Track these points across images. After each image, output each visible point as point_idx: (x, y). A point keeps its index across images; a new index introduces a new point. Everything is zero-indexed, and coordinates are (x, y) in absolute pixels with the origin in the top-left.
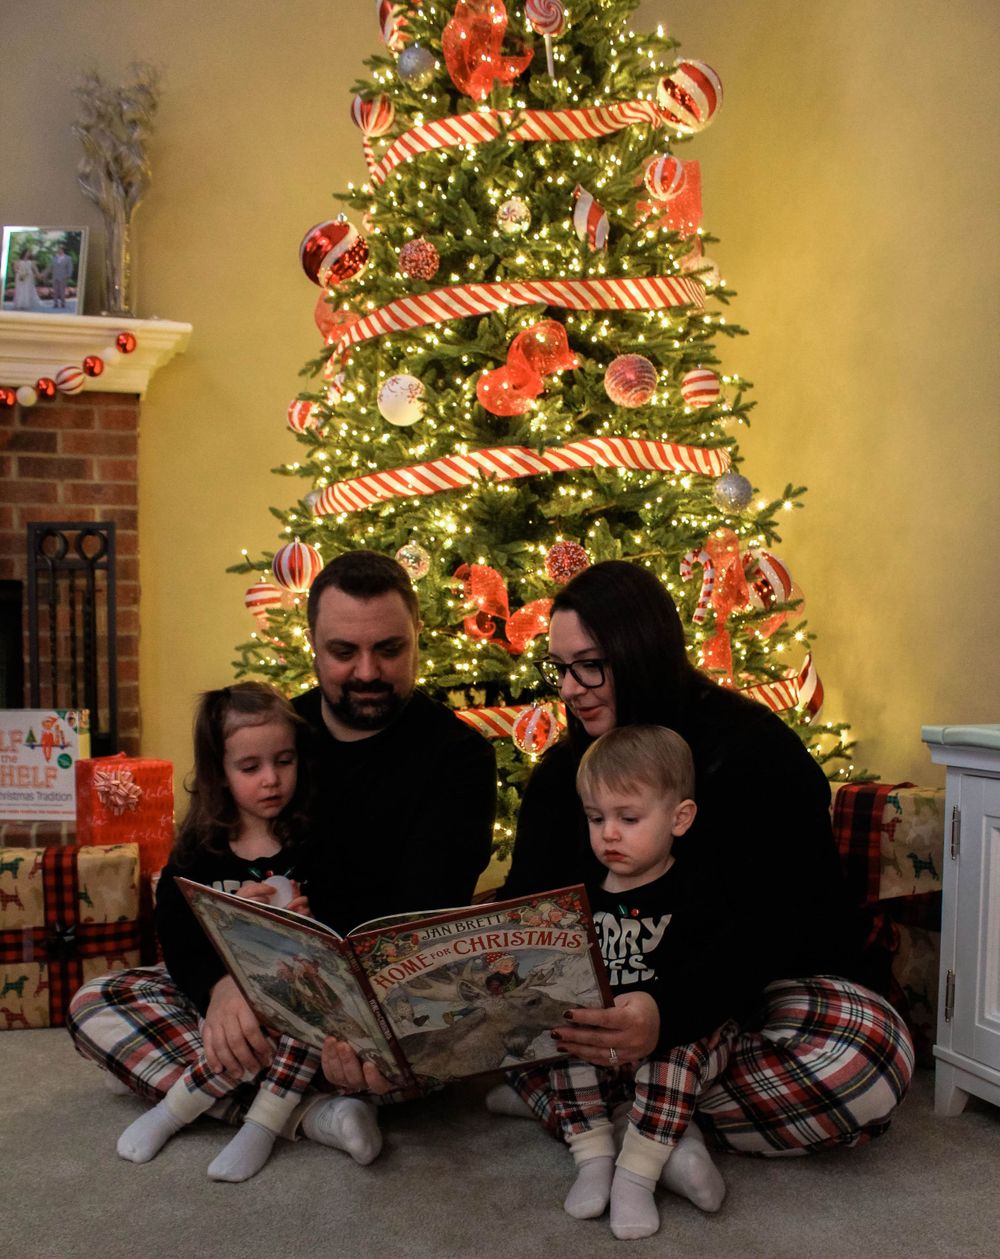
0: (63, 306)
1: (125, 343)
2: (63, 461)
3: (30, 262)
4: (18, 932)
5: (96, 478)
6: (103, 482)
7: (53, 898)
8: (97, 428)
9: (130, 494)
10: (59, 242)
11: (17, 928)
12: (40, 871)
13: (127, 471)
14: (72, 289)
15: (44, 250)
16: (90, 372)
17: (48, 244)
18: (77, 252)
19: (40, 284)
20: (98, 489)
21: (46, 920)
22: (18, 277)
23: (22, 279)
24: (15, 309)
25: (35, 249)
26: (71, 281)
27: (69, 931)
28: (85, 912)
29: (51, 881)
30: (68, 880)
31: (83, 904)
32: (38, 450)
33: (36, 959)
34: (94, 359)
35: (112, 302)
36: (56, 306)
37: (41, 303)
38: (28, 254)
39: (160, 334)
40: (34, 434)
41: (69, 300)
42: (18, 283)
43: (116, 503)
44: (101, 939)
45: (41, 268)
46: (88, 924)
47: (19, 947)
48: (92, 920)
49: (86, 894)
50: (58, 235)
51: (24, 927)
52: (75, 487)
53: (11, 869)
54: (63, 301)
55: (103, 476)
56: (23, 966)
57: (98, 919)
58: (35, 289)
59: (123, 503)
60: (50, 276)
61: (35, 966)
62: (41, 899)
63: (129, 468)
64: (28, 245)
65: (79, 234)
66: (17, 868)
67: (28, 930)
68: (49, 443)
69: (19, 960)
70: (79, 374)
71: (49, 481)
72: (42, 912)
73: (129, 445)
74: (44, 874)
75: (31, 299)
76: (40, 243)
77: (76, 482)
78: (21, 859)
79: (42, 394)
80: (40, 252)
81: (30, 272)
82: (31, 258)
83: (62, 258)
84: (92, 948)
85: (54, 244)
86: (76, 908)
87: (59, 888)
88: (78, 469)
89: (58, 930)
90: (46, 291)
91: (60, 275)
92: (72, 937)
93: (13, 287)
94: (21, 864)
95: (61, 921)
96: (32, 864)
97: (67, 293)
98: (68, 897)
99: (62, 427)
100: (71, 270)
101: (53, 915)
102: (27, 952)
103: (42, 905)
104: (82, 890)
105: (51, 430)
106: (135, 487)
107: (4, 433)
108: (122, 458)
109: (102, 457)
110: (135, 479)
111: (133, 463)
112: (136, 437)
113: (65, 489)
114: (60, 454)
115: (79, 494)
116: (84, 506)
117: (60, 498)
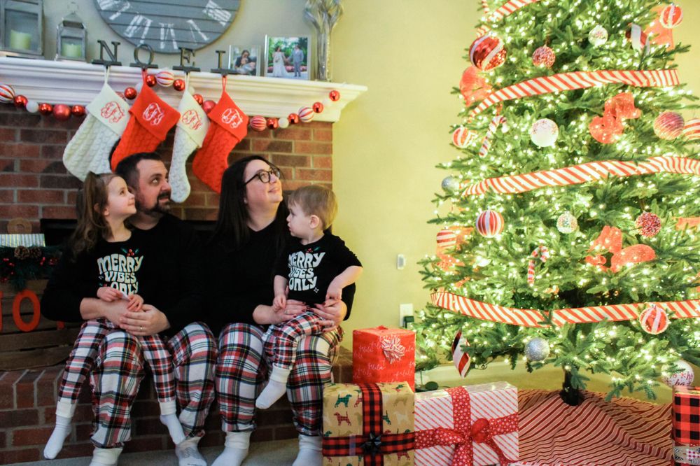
0: (300, 76)
1: (334, 96)
2: (296, 157)
3: (280, 53)
4: (347, 438)
5: (312, 166)
6: (315, 169)
7: (368, 419)
8: (313, 140)
9: (329, 175)
10: (295, 43)
11: (346, 436)
12: (361, 403)
13: (327, 163)
14: (304, 67)
15: (288, 47)
16: (317, 110)
17: (289, 44)
18: (306, 48)
19: (286, 64)
20: (313, 172)
21: (364, 432)
22: (274, 61)
23: (277, 62)
24: (274, 76)
25: (283, 47)
26: (303, 63)
27: (377, 439)
28: (386, 427)
29: (368, 408)
30: (377, 408)
31: (385, 422)
32: (282, 151)
33: (357, 454)
34: (319, 104)
35: (321, 74)
36: (296, 76)
37: (288, 74)
38: (279, 49)
39: (349, 91)
40: (281, 142)
41: (302, 73)
42: (275, 64)
43: (322, 180)
44: (395, 443)
45: (287, 56)
46: (387, 435)
47: (347, 447)
48: (389, 431)
49: (387, 416)
50: (296, 39)
51: (350, 435)
52: (301, 170)
53: (344, 401)
54: (299, 74)
55: (315, 165)
56: (349, 458)
57: (394, 431)
58: (284, 67)
59: (326, 180)
60: (292, 60)
61: (356, 458)
62: (362, 419)
63: (329, 161)
64: (279, 44)
65: (306, 39)
66: (347, 401)
67: (353, 437)
68: (287, 147)
69: (347, 455)
70: (311, 112)
71: (287, 167)
72: (361, 427)
73: (328, 149)
74: (363, 405)
75: (282, 72)
76: (286, 43)
77: (302, 168)
78: (350, 396)
79: (292, 122)
80: (285, 48)
81: (281, 58)
82: (281, 51)
83: (298, 51)
84: (390, 448)
85: (292, 44)
86: (381, 424)
87: (372, 413)
88: (302, 161)
89: (372, 438)
90: (290, 68)
91: (296, 60)
92: (379, 443)
93: (272, 66)
94: (350, 398)
95: (373, 432)
96: (357, 399)
97: (301, 69)
98: (377, 418)
99: (294, 139)
100: (303, 57)
101: (368, 428)
102: (352, 450)
103: (362, 422)
104: (384, 414)
105: (288, 141)
106: (331, 172)
107: (265, 142)
108: (325, 156)
109: (315, 155)
110: (331, 167)
111: (330, 159)
112: (332, 145)
113: (296, 172)
114: (294, 153)
115: (303, 175)
116: (306, 182)
117: (293, 177)
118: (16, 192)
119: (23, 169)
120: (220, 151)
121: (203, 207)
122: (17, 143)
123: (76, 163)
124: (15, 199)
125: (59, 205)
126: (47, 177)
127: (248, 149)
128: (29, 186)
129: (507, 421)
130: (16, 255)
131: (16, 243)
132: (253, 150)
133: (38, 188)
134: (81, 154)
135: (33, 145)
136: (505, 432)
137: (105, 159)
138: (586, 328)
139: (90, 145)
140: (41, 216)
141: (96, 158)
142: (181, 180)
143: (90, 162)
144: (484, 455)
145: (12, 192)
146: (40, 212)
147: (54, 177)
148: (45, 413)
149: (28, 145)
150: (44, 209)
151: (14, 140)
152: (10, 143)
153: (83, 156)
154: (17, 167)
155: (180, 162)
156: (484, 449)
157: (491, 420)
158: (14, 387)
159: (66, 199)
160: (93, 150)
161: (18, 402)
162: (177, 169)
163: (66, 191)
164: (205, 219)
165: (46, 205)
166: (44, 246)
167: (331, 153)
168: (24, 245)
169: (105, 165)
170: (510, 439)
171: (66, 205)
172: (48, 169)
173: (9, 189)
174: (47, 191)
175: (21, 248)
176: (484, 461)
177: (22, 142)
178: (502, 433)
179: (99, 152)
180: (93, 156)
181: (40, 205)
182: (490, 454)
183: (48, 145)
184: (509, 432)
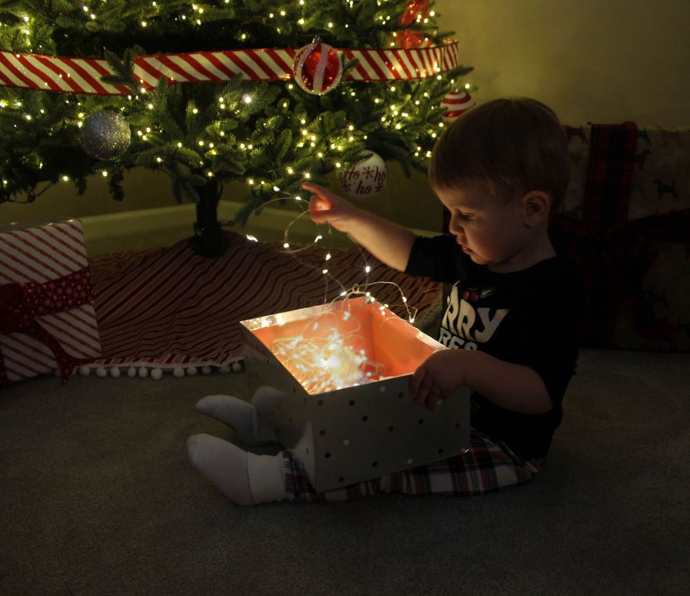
129: (69, 285)
136: (66, 307)
138: (204, 92)
144: (29, 357)
156: (25, 344)
157: (28, 285)
170: (79, 319)
176: (30, 369)
178: (61, 310)
182: (42, 353)
184: (76, 305)
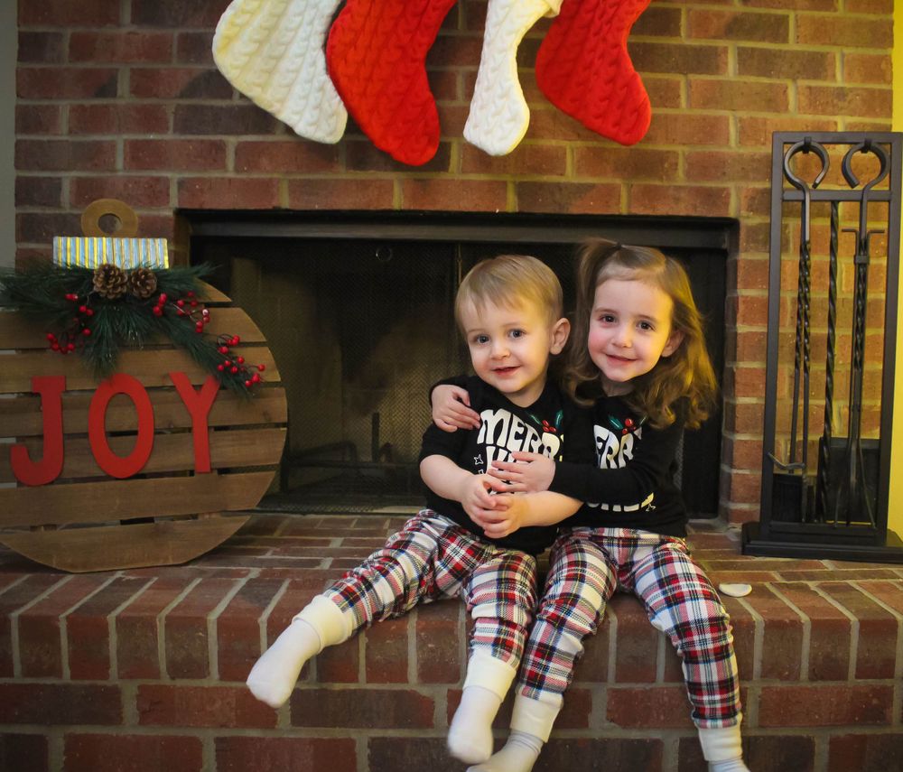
2: (796, 55)
5: (839, 80)
6: (847, 85)
8: (841, 10)
9: (884, 100)
13: (880, 70)
20: (841, 93)
32: (763, 39)
40: (761, 16)
43: (863, 115)
52: (810, 88)
55: (849, 76)
59: (877, 115)
63: (882, 66)
68: (776, 28)
71: (775, 80)
73: (881, 35)
77: (813, 83)
88: (816, 66)
99: (795, 9)
105: (780, 12)
106: (890, 93)
107: (719, 15)
108: (873, 52)
109: (847, 51)
110: (890, 82)
111: (887, 60)
112: (892, 23)
113: (798, 93)
114: (792, 45)
115: (817, 100)
116: (824, 118)
117: (792, 105)
118: (120, 147)
119: (136, 91)
120: (609, 22)
121: (562, 180)
122: (124, 31)
123: (245, 59)
124: (120, 164)
125: (215, 174)
126: (189, 107)
127: (676, 33)
128: (150, 131)
130: (97, 286)
131: (101, 257)
132: (689, 36)
133: (170, 136)
134: (257, 37)
135: (159, 32)
137: (314, 50)
139: (280, 16)
140: (174, 202)
141: (295, 48)
142: (505, 95)
143: (279, 58)
145: (113, 145)
146: (174, 191)
147: (203, 107)
148: (138, 697)
149: (147, 32)
150: (181, 184)
151: (119, 25)
152: (109, 30)
153: (261, 43)
154: (124, 86)
155: (504, 50)
158: (63, 626)
159: (230, 161)
160: (288, 30)
161: (72, 665)
162: (494, 70)
163: (232, 141)
164: (565, 212)
165: (187, 175)
166: (167, 266)
167: (891, 44)
168: (117, 264)
169: (314, 64)
171: (231, 174)
172: (192, 90)
173: (108, 138)
174: (189, 141)
175: (108, 270)
177: (133, 28)
179: (302, 34)
180: (288, 44)
181: (173, 176)
183: (191, 31)
